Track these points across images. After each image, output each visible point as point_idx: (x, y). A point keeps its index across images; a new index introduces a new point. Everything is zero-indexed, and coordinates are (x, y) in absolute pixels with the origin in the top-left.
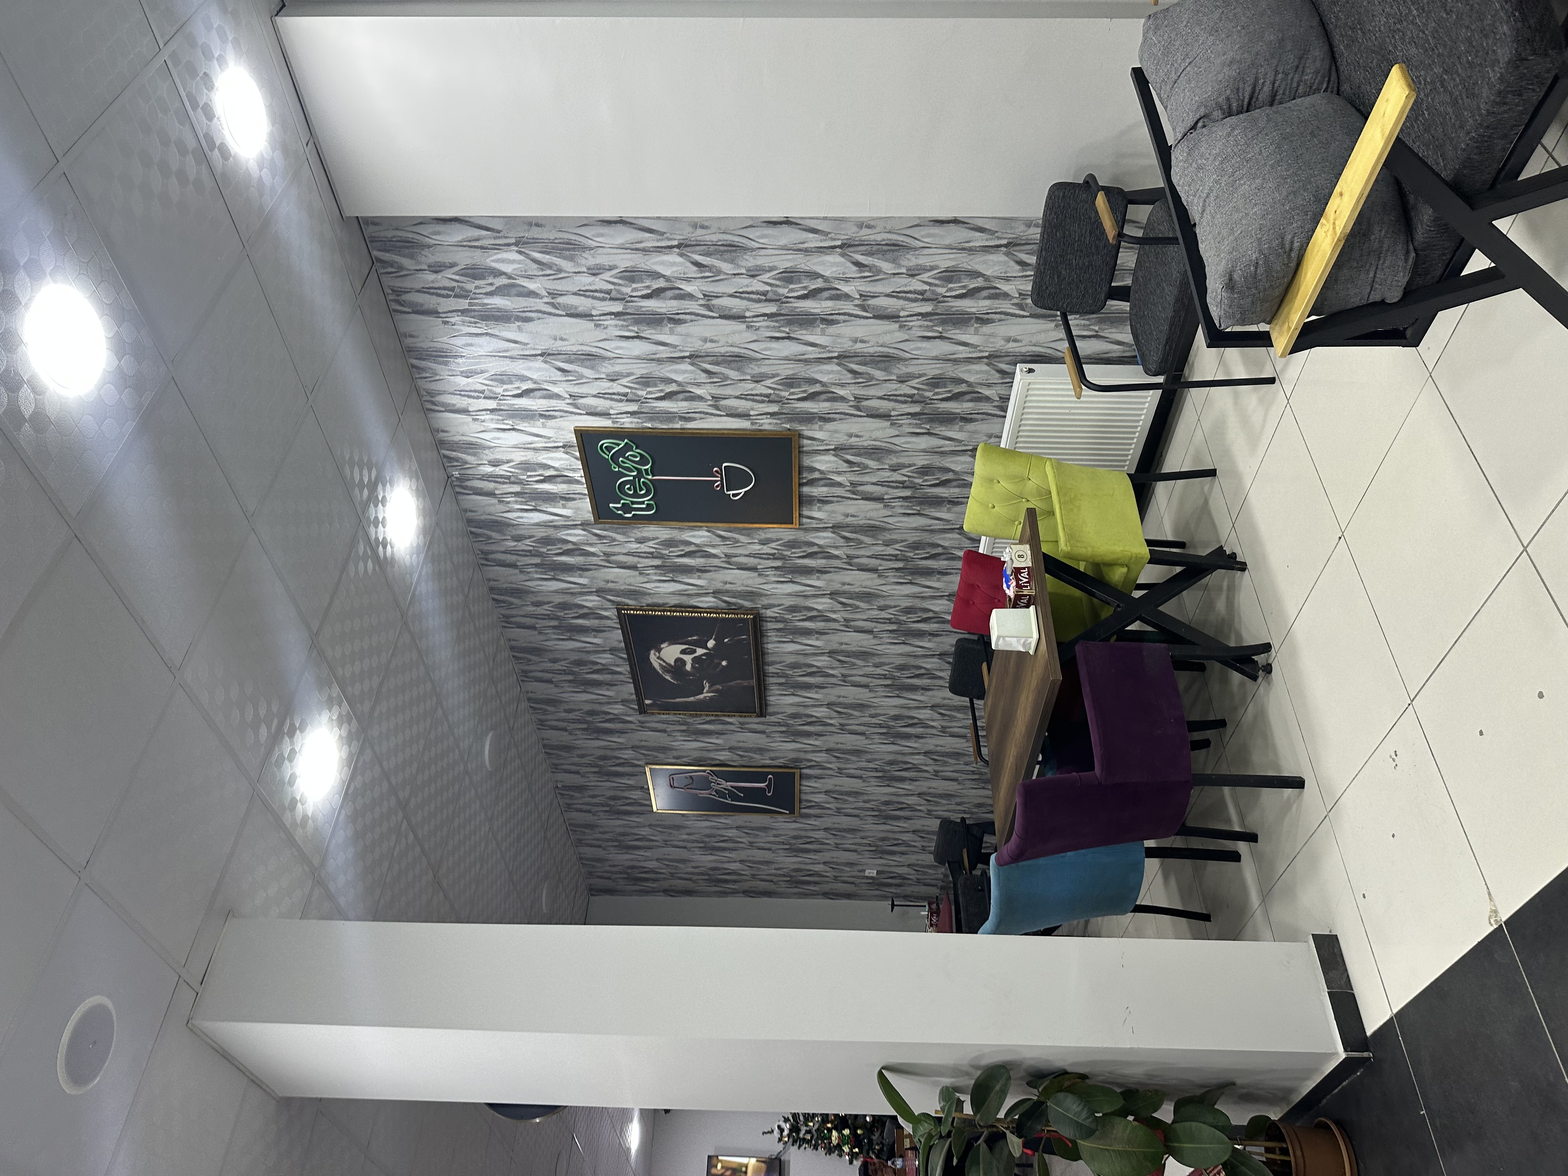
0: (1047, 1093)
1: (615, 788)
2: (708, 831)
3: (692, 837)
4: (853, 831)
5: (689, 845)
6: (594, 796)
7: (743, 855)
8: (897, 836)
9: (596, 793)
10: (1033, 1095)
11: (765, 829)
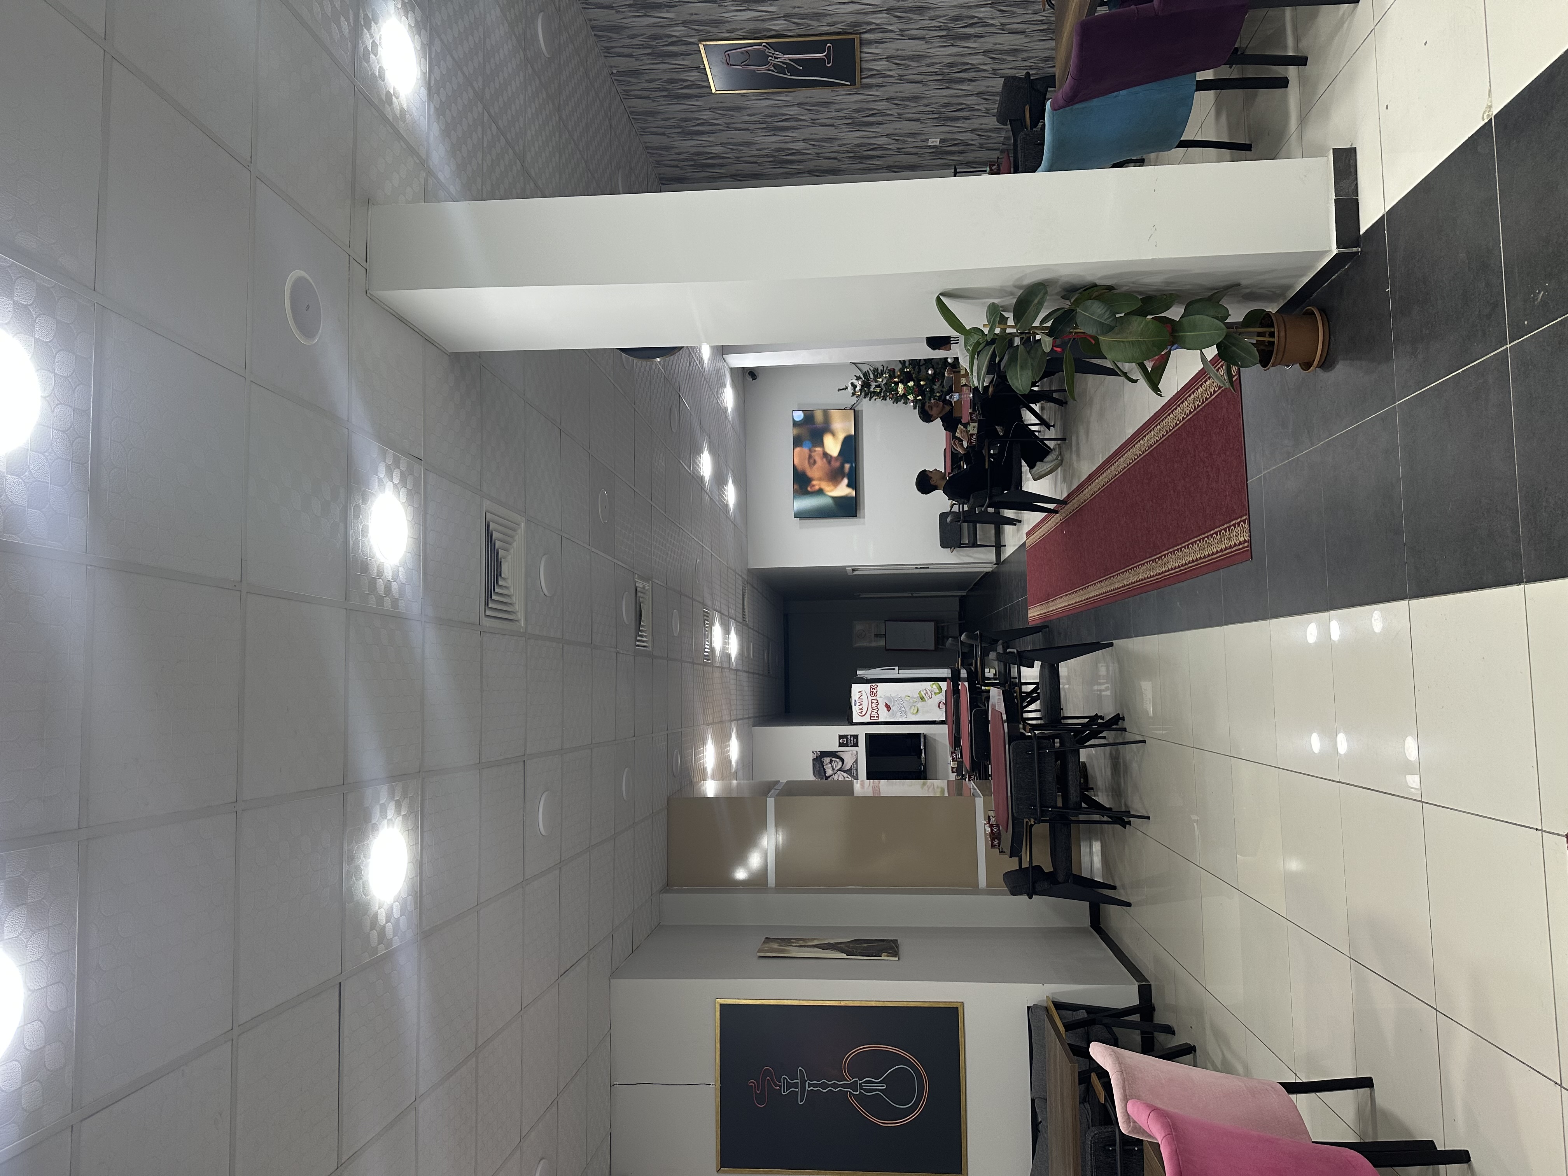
0: (1077, 302)
1: (671, 71)
2: (769, 111)
3: (753, 118)
4: (916, 98)
5: (752, 126)
6: (650, 81)
7: (806, 133)
8: (961, 100)
9: (652, 77)
10: (1066, 304)
11: (826, 104)
